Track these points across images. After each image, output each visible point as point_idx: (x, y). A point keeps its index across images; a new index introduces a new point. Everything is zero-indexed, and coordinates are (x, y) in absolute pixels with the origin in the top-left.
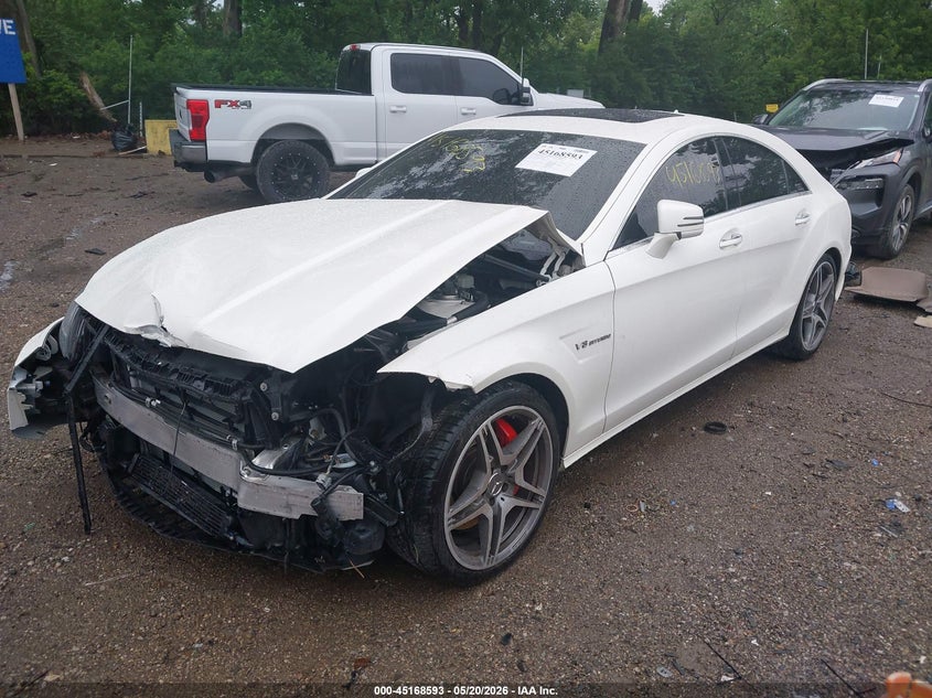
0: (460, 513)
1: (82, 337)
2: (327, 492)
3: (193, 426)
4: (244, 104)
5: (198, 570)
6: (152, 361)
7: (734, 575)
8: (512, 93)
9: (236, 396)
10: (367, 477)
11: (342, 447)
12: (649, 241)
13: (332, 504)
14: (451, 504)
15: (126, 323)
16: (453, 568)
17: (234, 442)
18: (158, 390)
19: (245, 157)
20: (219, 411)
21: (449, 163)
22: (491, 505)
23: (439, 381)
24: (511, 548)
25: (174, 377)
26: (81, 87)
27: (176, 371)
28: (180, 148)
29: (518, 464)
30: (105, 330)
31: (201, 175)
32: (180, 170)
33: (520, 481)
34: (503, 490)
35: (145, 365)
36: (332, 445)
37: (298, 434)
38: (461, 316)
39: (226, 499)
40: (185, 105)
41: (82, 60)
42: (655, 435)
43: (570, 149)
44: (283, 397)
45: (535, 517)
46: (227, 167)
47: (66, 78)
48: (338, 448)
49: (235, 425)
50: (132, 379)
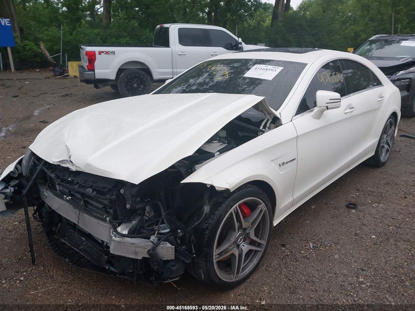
0: (221, 253)
1: (32, 165)
2: (156, 246)
3: (87, 210)
4: (112, 52)
5: (88, 283)
6: (66, 178)
7: (362, 283)
8: (233, 45)
9: (108, 196)
10: (176, 238)
11: (163, 220)
12: (312, 111)
13: (158, 252)
14: (217, 248)
15: (53, 159)
16: (217, 281)
17: (108, 219)
18: (70, 192)
19: (113, 77)
20: (100, 203)
21: (206, 78)
22: (238, 249)
23: (212, 187)
24: (247, 271)
25: (77, 186)
26: (40, 48)
27: (78, 183)
28: (83, 73)
29: (252, 228)
30: (43, 163)
31: (93, 85)
32: (83, 84)
33: (253, 236)
34: (244, 241)
35: (63, 180)
36: (157, 220)
37: (140, 214)
38: (222, 151)
39: (104, 247)
40: (85, 54)
41: (40, 36)
42: (313, 207)
43: (270, 67)
44: (132, 196)
45: (260, 255)
46: (104, 82)
47: (33, 44)
48: (160, 222)
49: (108, 210)
50: (57, 186)
